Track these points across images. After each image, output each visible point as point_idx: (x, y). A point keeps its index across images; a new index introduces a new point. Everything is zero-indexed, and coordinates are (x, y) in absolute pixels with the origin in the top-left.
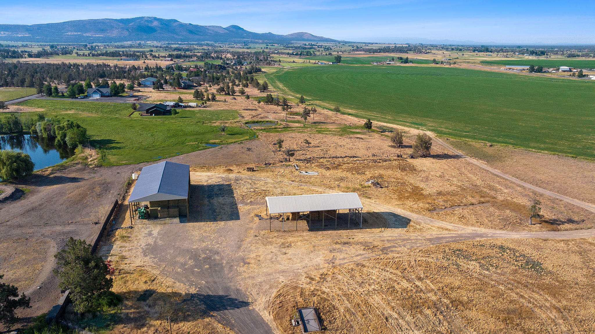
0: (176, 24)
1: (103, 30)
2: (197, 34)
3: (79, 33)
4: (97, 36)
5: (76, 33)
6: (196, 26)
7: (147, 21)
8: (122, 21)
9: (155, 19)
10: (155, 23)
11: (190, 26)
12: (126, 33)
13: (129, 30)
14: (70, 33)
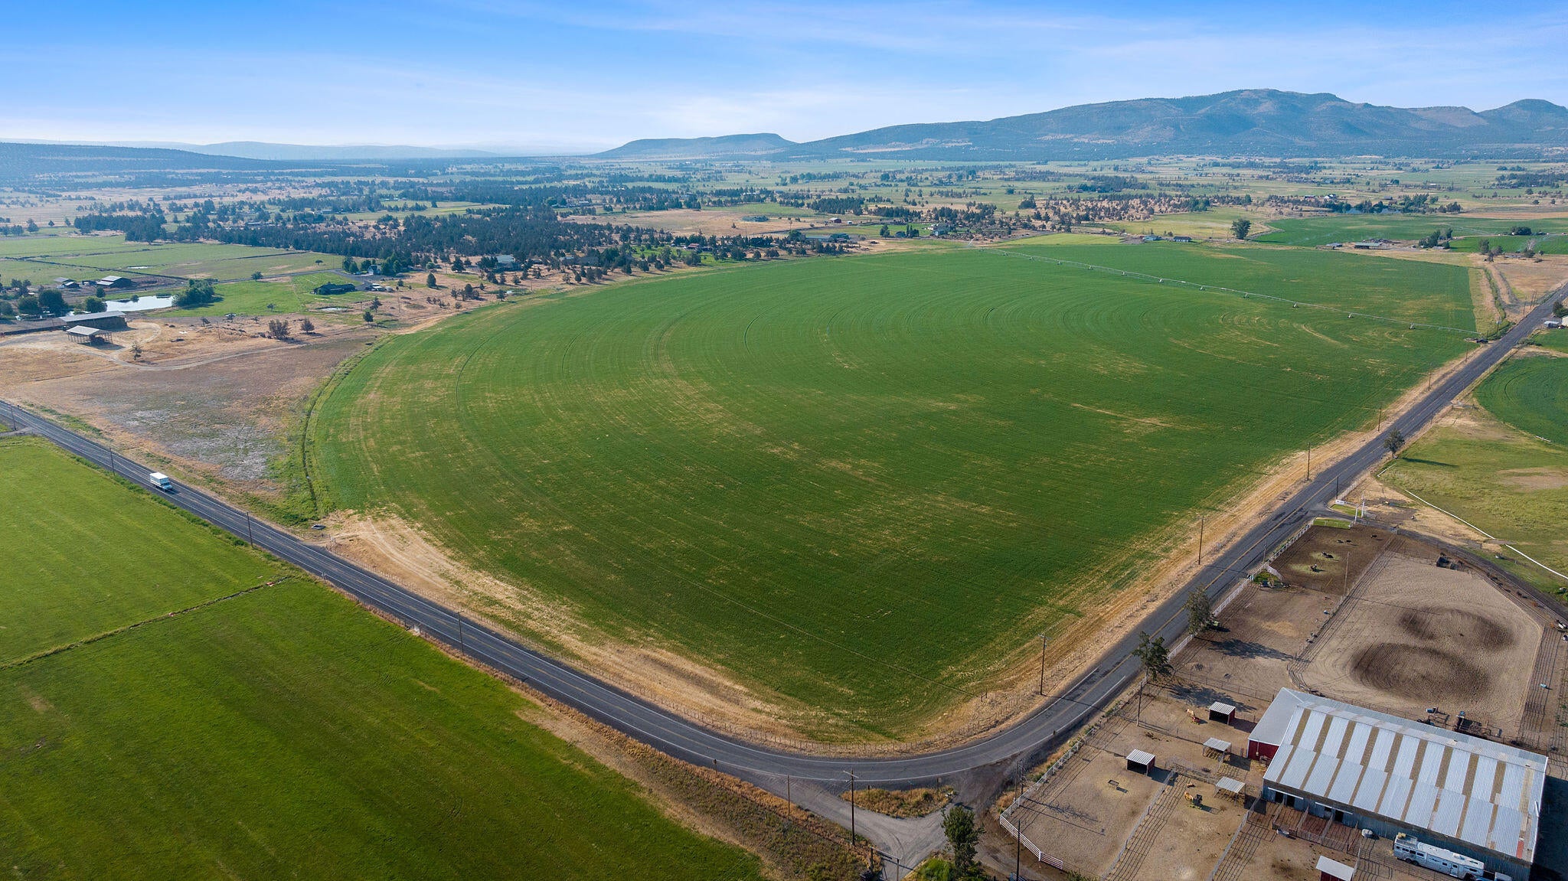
1: (1121, 128)
4: (1100, 141)
6: (1385, 112)
7: (1247, 101)
10: (1265, 107)
11: (1366, 110)
13: (1181, 127)
14: (1049, 137)
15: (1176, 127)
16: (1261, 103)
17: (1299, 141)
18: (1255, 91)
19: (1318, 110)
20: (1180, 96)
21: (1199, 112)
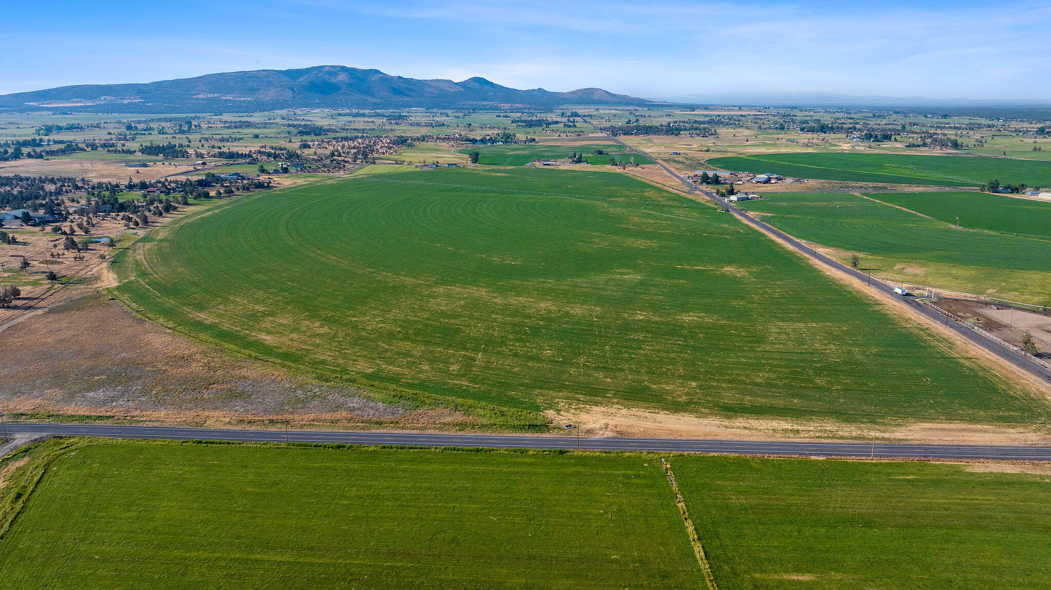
0: (376, 77)
1: (253, 90)
2: (406, 95)
3: (216, 95)
4: (242, 99)
5: (212, 96)
6: (410, 81)
7: (329, 73)
8: (290, 73)
9: (343, 69)
10: (342, 77)
11: (400, 80)
12: (288, 94)
13: (295, 89)
14: (202, 96)
15: (292, 89)
16: (338, 74)
17: (371, 99)
18: (333, 67)
19: (373, 79)
20: (284, 68)
21: (301, 79)
